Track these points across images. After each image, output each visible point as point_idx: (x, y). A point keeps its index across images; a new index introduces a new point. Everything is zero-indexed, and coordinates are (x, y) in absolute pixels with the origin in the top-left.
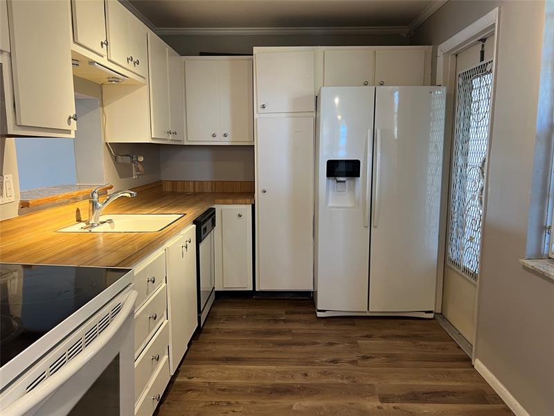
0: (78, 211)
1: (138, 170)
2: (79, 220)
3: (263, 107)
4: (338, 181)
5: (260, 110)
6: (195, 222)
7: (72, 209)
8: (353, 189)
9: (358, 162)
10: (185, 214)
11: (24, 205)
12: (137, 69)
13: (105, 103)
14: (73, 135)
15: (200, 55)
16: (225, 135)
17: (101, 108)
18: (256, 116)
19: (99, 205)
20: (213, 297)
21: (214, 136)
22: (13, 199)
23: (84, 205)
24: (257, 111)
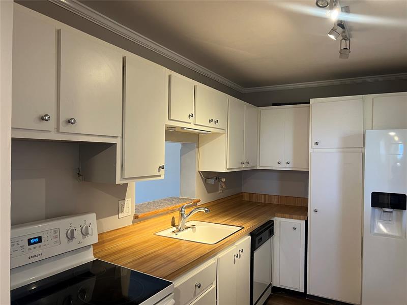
0: (173, 218)
1: (222, 187)
4: (384, 211)
5: (314, 146)
6: (251, 234)
7: (169, 217)
9: (405, 196)
10: (243, 228)
11: (136, 217)
12: (217, 125)
13: (200, 145)
14: (162, 177)
15: (273, 105)
16: (288, 163)
17: (197, 149)
18: (311, 150)
19: (185, 216)
20: (269, 291)
21: (279, 163)
22: (130, 214)
23: (177, 215)
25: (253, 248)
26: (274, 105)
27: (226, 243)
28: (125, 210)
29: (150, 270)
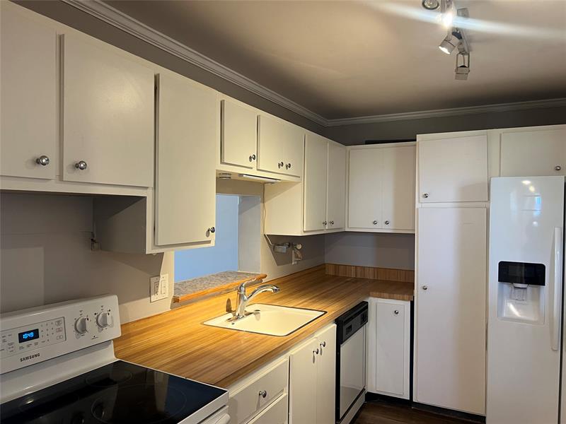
0: (229, 301)
1: (297, 257)
2: (229, 310)
3: (426, 196)
4: (515, 288)
5: (422, 199)
6: (337, 321)
7: (224, 299)
8: (536, 298)
9: (542, 267)
10: (326, 312)
11: (176, 300)
12: (290, 171)
13: (266, 199)
14: (213, 244)
15: (366, 144)
16: (387, 223)
17: (262, 204)
18: (418, 205)
19: (245, 297)
20: (362, 400)
21: (375, 223)
22: (167, 296)
23: (233, 296)
24: (419, 201)
25: (340, 340)
26: (368, 143)
27: (302, 333)
28: (159, 290)
29: (195, 374)
